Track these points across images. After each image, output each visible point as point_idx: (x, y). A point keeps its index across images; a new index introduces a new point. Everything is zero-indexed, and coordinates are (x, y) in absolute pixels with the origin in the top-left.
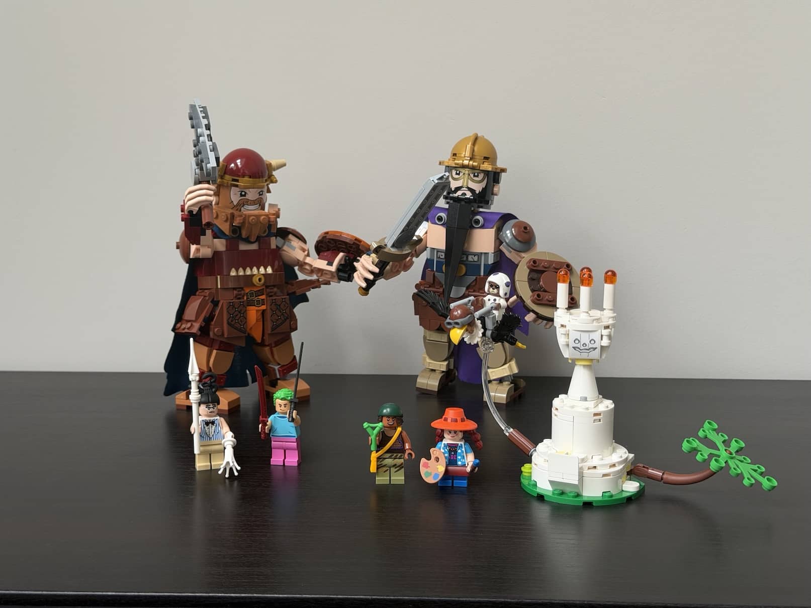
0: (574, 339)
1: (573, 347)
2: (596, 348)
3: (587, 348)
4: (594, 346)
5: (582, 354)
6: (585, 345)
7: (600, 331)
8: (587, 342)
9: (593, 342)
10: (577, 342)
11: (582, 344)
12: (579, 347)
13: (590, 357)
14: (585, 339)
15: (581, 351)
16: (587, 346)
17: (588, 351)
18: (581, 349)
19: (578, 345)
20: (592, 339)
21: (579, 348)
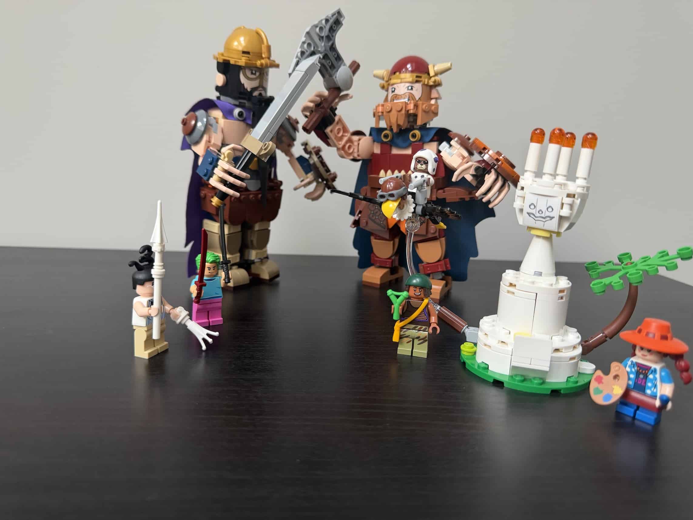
0: (530, 204)
1: (528, 213)
2: (553, 217)
3: (543, 215)
4: (551, 215)
5: (537, 222)
6: (540, 212)
7: (561, 198)
8: (544, 209)
9: (550, 210)
10: (532, 207)
11: (538, 209)
12: (535, 213)
13: (545, 228)
14: (542, 204)
15: (536, 219)
16: (544, 213)
17: (544, 220)
18: (536, 216)
19: (533, 211)
20: (550, 207)
21: (534, 215)
